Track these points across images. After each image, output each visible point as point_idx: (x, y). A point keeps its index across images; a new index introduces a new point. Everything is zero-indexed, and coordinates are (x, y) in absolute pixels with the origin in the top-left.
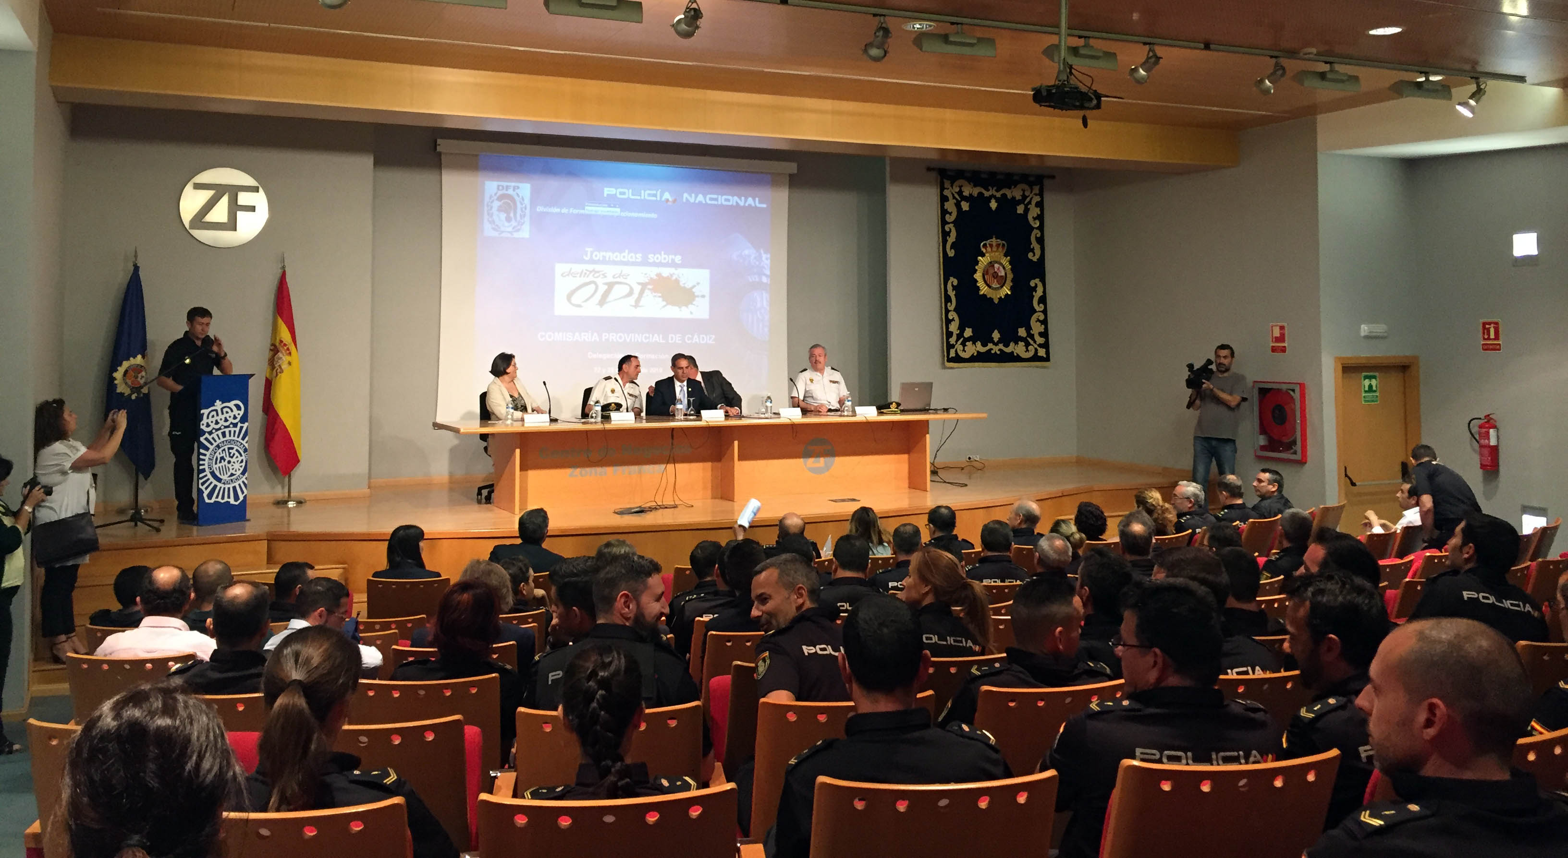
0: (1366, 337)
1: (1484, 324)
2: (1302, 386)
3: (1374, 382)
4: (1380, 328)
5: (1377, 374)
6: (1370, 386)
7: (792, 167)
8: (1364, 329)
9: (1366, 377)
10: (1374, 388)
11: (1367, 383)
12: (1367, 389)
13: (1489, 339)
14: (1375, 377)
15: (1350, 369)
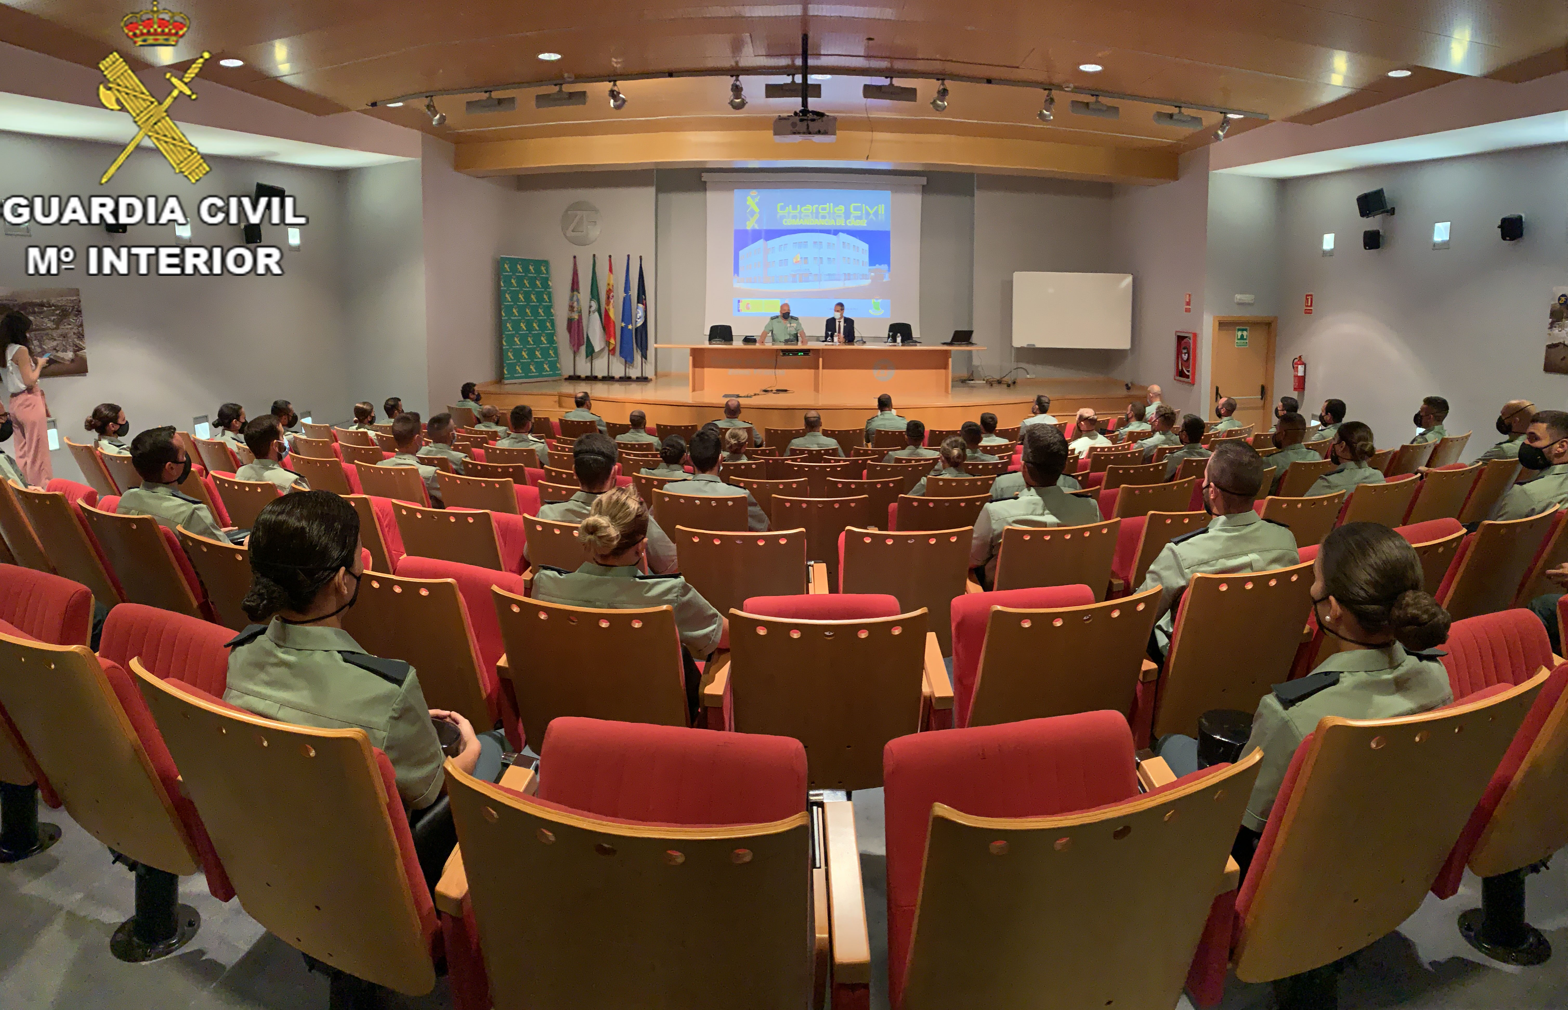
0: (1239, 304)
1: (1307, 296)
2: (1195, 335)
3: (1245, 333)
4: (1247, 298)
5: (1248, 328)
6: (1242, 336)
7: (923, 180)
8: (1238, 297)
9: (1239, 330)
10: (1245, 337)
11: (1240, 333)
12: (1239, 337)
13: (1307, 306)
14: (1246, 330)
15: (1224, 325)
